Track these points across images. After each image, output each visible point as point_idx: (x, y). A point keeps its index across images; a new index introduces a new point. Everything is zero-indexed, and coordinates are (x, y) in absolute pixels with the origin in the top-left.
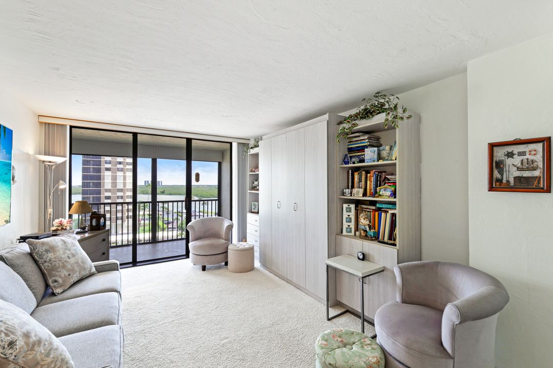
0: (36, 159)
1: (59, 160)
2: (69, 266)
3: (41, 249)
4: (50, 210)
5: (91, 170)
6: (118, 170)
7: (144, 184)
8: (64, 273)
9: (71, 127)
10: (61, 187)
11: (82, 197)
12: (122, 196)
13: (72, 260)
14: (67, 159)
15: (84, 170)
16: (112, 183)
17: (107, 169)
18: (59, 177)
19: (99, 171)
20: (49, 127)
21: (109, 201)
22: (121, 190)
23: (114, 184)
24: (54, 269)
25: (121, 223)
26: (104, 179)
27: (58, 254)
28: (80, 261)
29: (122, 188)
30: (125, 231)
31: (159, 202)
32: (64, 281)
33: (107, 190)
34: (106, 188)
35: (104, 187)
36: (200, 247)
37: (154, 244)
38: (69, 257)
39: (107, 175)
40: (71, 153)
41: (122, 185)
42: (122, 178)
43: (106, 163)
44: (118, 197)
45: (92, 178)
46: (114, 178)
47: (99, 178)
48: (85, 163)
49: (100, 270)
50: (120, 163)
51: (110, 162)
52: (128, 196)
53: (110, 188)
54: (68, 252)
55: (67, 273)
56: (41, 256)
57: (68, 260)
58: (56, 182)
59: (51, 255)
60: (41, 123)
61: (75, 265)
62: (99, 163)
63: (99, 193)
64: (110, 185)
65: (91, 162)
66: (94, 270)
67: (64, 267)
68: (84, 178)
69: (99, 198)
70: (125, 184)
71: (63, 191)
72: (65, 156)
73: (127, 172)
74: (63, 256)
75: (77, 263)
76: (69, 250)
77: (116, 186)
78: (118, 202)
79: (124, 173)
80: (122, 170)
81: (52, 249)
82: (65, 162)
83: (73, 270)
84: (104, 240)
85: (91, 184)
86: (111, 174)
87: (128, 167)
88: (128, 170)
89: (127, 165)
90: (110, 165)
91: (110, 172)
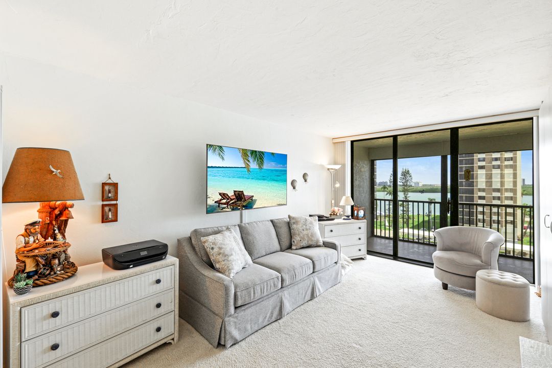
2: (302, 235)
3: (292, 222)
4: (333, 201)
6: (494, 167)
9: (352, 142)
12: (499, 197)
13: (305, 232)
16: (487, 182)
17: (482, 167)
19: (472, 169)
21: (483, 202)
22: (498, 190)
23: (489, 182)
26: (477, 178)
27: (298, 226)
28: (310, 234)
29: (499, 187)
32: (297, 243)
33: (480, 190)
34: (479, 187)
35: (477, 186)
38: (303, 230)
39: (480, 174)
42: (499, 177)
44: (494, 198)
46: (489, 177)
47: (472, 177)
49: (326, 245)
50: (496, 159)
51: (484, 160)
52: (507, 197)
53: (484, 187)
54: (304, 227)
55: (299, 239)
57: (302, 232)
59: (295, 226)
61: (306, 236)
62: (472, 162)
63: (472, 192)
64: (484, 184)
65: (464, 162)
66: (321, 243)
67: (299, 235)
69: (472, 199)
70: (502, 183)
73: (505, 170)
74: (300, 228)
75: (307, 235)
76: (306, 226)
77: (491, 185)
78: (493, 203)
79: (502, 170)
80: (499, 167)
81: (296, 222)
83: (303, 238)
84: (360, 228)
86: (485, 172)
87: (507, 163)
88: (507, 167)
89: (505, 160)
90: (484, 162)
91: (484, 170)
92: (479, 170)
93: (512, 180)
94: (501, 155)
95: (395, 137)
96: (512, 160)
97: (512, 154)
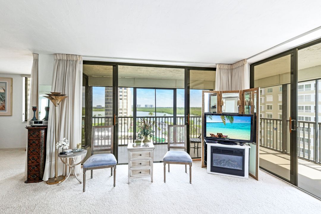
11: (105, 113)
25: (121, 126)
30: (123, 130)
41: (122, 107)
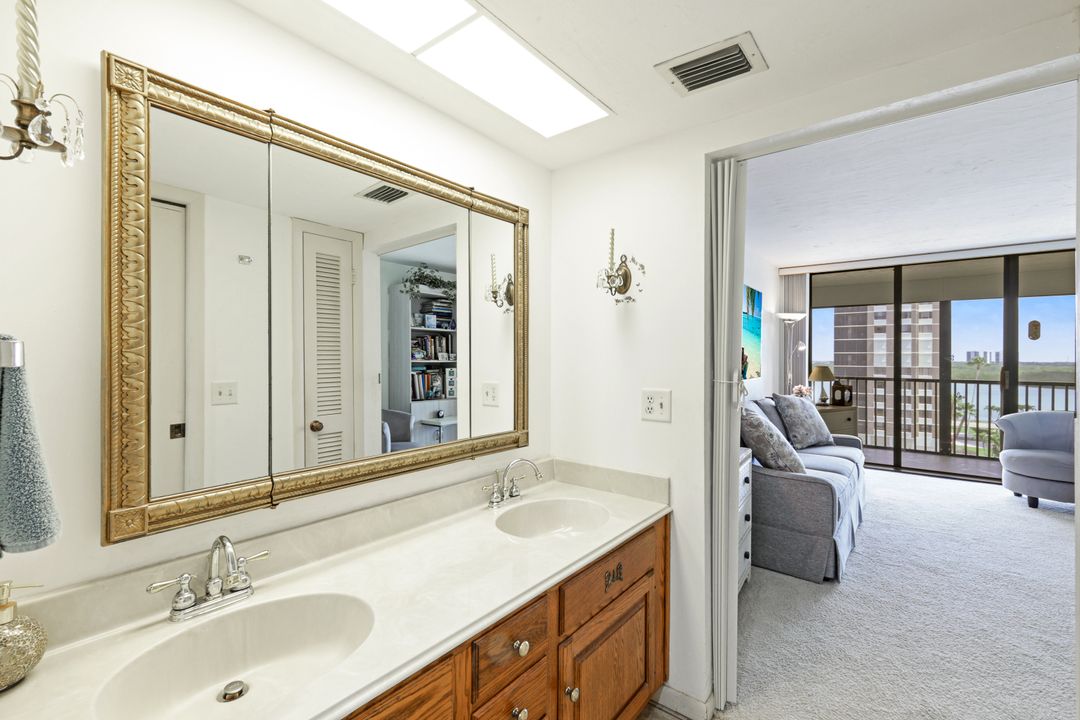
0: (776, 317)
1: (798, 317)
2: (806, 426)
3: (784, 404)
4: (790, 376)
5: (850, 332)
7: (965, 360)
8: (803, 431)
9: (811, 274)
10: (801, 348)
13: (810, 421)
14: (807, 315)
15: (838, 333)
16: (888, 356)
17: (879, 330)
18: (798, 338)
19: (863, 332)
20: (788, 279)
22: (907, 371)
24: (794, 424)
26: (872, 349)
27: (797, 411)
28: (817, 424)
29: (910, 366)
31: (956, 382)
32: (802, 439)
33: (878, 370)
34: (876, 365)
35: (873, 364)
36: (1019, 460)
37: (945, 457)
38: (807, 418)
39: (878, 341)
40: (811, 307)
41: (909, 361)
42: (910, 347)
43: (876, 318)
45: (851, 346)
47: (863, 346)
48: (838, 320)
49: (839, 442)
51: (884, 316)
53: (885, 366)
54: (807, 413)
55: (805, 432)
56: (783, 410)
57: (806, 420)
58: (796, 343)
59: (791, 411)
60: (781, 276)
61: (813, 427)
62: (864, 319)
63: (864, 374)
64: (884, 361)
65: (850, 319)
66: (832, 440)
67: (802, 425)
68: (838, 346)
69: (864, 386)
70: (915, 359)
71: (803, 353)
72: (804, 312)
73: (920, 334)
74: (801, 415)
75: (814, 425)
79: (914, 336)
80: (909, 329)
81: (791, 405)
82: (805, 318)
84: (849, 419)
85: (850, 359)
86: (885, 339)
87: (922, 322)
88: (922, 328)
89: (920, 318)
90: (885, 321)
91: (885, 334)
92: (875, 334)
93: (931, 352)
94: (913, 308)
95: (898, 269)
96: (930, 317)
97: (931, 305)
